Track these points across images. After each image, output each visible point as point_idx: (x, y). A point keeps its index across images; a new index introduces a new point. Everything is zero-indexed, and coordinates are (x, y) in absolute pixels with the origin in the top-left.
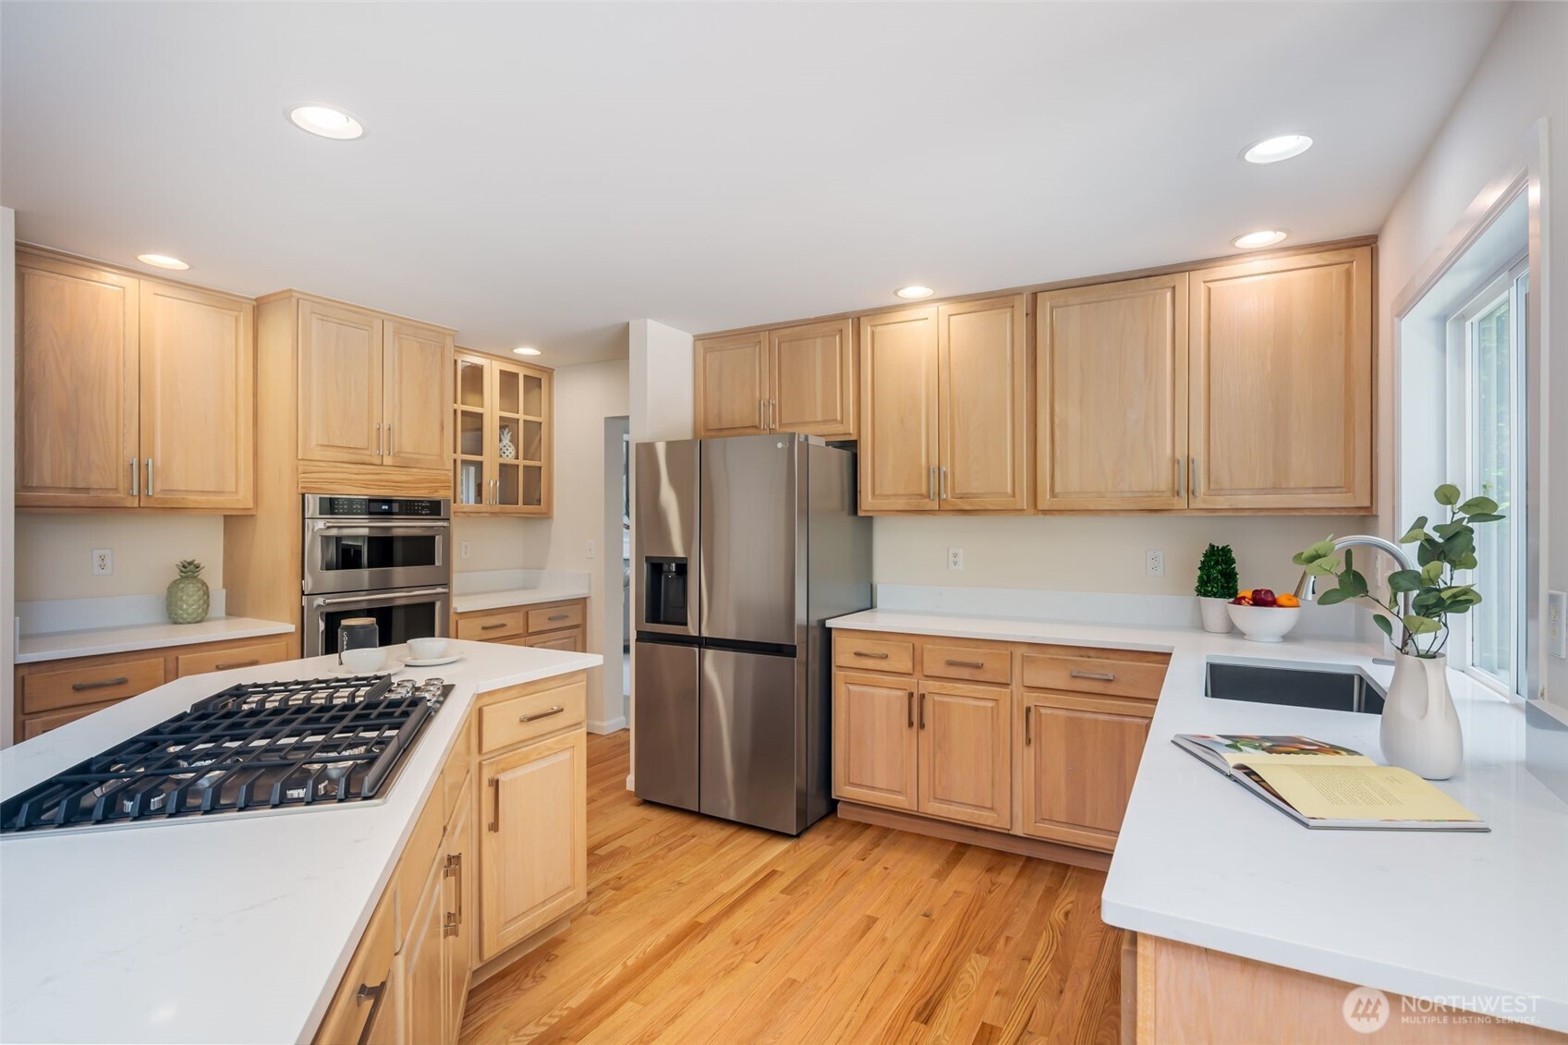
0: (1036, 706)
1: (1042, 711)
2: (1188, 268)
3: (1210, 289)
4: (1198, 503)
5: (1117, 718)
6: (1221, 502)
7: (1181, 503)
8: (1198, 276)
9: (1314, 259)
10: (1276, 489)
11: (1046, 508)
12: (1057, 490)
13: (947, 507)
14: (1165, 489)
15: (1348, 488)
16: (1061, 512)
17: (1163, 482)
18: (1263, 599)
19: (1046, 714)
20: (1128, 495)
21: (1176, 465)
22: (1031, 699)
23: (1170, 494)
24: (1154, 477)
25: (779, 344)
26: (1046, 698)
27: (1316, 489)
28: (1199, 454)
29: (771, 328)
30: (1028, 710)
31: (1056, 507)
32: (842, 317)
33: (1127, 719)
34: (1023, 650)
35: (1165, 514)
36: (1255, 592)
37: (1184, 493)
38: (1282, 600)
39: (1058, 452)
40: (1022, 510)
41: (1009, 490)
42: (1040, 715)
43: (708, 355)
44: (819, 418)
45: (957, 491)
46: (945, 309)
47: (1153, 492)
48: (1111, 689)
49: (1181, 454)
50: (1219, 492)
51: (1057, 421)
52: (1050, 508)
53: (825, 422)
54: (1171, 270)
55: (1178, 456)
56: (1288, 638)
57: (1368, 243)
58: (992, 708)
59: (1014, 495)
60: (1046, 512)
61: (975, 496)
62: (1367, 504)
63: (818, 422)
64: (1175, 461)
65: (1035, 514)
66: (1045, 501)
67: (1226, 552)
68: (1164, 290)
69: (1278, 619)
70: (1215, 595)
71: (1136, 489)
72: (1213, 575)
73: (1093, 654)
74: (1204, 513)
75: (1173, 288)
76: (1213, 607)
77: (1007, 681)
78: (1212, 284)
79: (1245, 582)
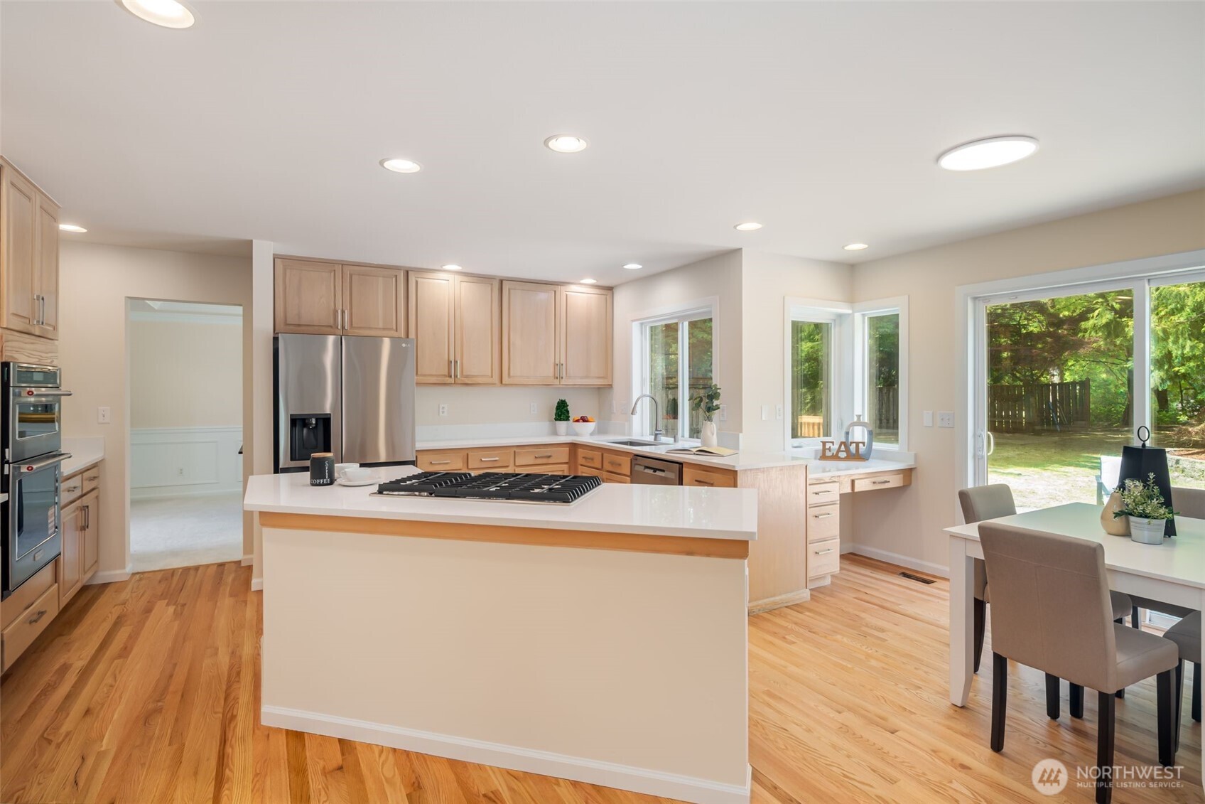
2: (561, 284)
3: (567, 295)
4: (563, 382)
6: (570, 382)
7: (557, 382)
8: (563, 288)
10: (587, 377)
11: (506, 383)
12: (511, 375)
13: (459, 382)
14: (550, 376)
15: (605, 378)
16: (512, 385)
17: (549, 371)
18: (584, 420)
21: (555, 366)
23: (552, 378)
25: (351, 276)
28: (563, 361)
29: (344, 264)
31: (511, 383)
32: (397, 268)
34: (517, 450)
35: (550, 386)
36: (581, 417)
38: (590, 420)
39: (511, 357)
40: (495, 384)
41: (490, 374)
43: (288, 272)
44: (381, 326)
45: (464, 374)
46: (458, 278)
47: (546, 377)
48: (551, 461)
49: (557, 361)
50: (570, 378)
51: (511, 342)
52: (508, 383)
53: (384, 329)
56: (591, 434)
57: (611, 289)
59: (492, 377)
60: (506, 385)
61: (473, 376)
62: (611, 383)
63: (380, 329)
64: (555, 364)
65: (501, 386)
66: (506, 380)
67: (566, 402)
68: (552, 291)
69: (590, 426)
70: (564, 420)
71: (541, 375)
72: (562, 412)
73: (542, 447)
74: (564, 386)
75: (555, 292)
76: (562, 425)
77: (507, 465)
78: (568, 293)
79: (574, 414)
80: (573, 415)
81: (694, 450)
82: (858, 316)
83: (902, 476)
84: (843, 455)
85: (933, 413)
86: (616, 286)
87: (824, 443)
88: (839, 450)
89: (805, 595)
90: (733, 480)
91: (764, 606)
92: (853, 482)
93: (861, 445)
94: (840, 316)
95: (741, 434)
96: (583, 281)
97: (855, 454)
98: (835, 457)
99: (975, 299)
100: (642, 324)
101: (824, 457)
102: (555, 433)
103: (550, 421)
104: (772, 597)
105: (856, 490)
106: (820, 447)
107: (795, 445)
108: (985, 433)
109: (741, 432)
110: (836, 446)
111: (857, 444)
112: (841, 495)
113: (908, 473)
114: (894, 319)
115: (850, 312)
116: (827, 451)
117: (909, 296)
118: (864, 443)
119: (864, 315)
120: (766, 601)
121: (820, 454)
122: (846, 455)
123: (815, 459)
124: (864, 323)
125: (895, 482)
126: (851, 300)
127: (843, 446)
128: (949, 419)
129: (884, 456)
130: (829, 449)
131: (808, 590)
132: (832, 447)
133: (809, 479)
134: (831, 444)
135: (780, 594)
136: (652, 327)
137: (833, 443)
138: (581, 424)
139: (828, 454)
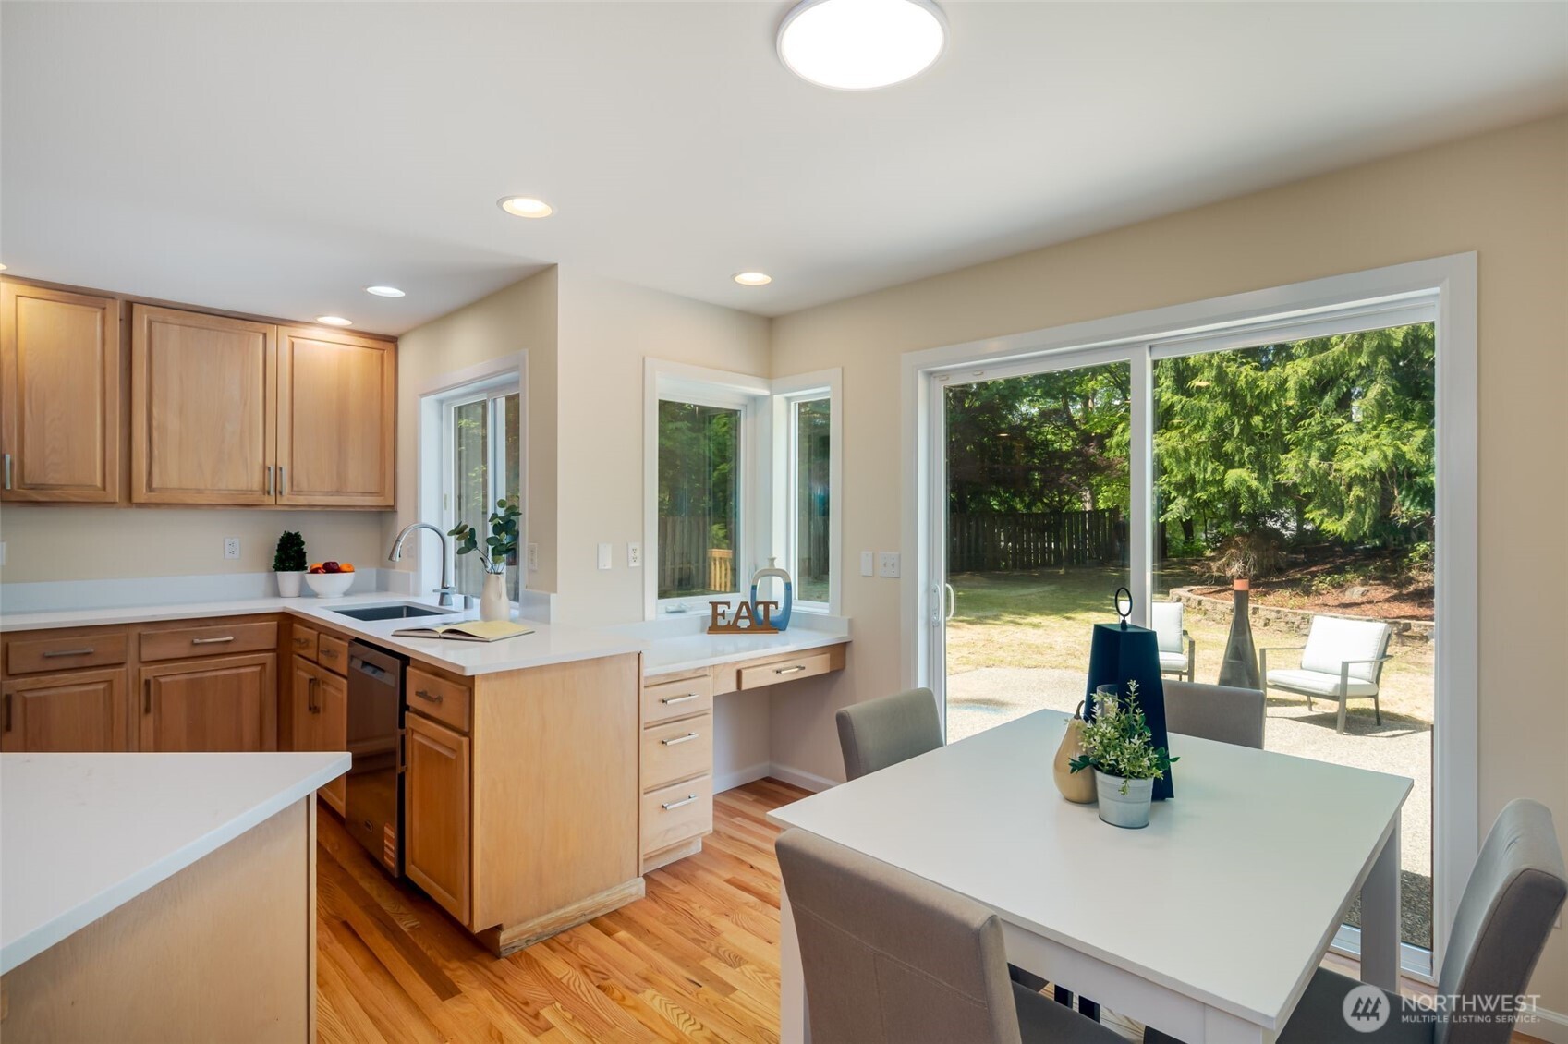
0: (155, 677)
1: (162, 680)
2: (279, 322)
3: (293, 343)
4: (284, 500)
5: (234, 671)
6: (301, 500)
7: (270, 500)
8: (284, 331)
9: (362, 341)
10: (338, 492)
11: (143, 501)
12: (155, 485)
13: (11, 498)
14: (257, 489)
15: (379, 494)
16: (157, 505)
17: (255, 481)
18: (331, 568)
19: (166, 682)
20: (226, 492)
21: (267, 471)
22: (148, 672)
23: (261, 493)
24: (247, 479)
26: (166, 668)
27: (364, 493)
28: (284, 462)
30: (147, 682)
31: (153, 501)
33: (242, 670)
34: (145, 631)
35: (257, 508)
36: (326, 564)
37: (272, 492)
38: (345, 568)
39: (156, 452)
40: (113, 503)
41: (98, 483)
42: (160, 683)
45: (26, 483)
47: (247, 490)
48: (230, 648)
49: (270, 462)
50: (300, 492)
51: (155, 423)
52: (147, 501)
54: (263, 320)
55: (268, 464)
56: (346, 594)
57: (392, 341)
58: (104, 690)
59: (104, 488)
61: (53, 488)
62: (392, 504)
64: (266, 469)
65: (128, 507)
66: (141, 493)
67: (297, 536)
68: (257, 334)
69: (341, 581)
70: (292, 569)
71: (232, 487)
72: (290, 554)
73: (211, 622)
74: (286, 509)
75: (265, 335)
76: (289, 579)
77: (121, 661)
78: (293, 340)
79: (314, 558)
80: (311, 561)
81: (441, 630)
82: (779, 400)
83: (828, 656)
84: (744, 623)
85: (873, 554)
86: (402, 335)
87: (715, 605)
88: (738, 616)
89: (633, 890)
90: (467, 694)
91: (539, 930)
92: (739, 673)
93: (772, 607)
94: (754, 399)
95: (553, 596)
96: (322, 320)
97: (762, 621)
98: (733, 628)
99: (930, 374)
100: (441, 402)
101: (714, 628)
102: (277, 593)
103: (269, 571)
104: (559, 908)
105: (745, 687)
106: (709, 611)
107: (671, 608)
108: (942, 585)
109: (555, 591)
110: (734, 609)
111: (767, 605)
112: (716, 698)
113: (839, 652)
114: (822, 407)
115: (766, 392)
116: (720, 618)
117: (843, 369)
118: (776, 604)
119: (789, 400)
120: (544, 919)
121: (710, 624)
122: (749, 624)
123: (702, 631)
124: (789, 411)
125: (816, 667)
126: (768, 373)
127: (744, 609)
128: (893, 565)
129: (810, 622)
130: (723, 615)
131: (641, 879)
132: (728, 611)
133: (646, 678)
134: (725, 607)
135: (579, 900)
136: (460, 408)
137: (728, 604)
138: (322, 577)
139: (721, 622)
